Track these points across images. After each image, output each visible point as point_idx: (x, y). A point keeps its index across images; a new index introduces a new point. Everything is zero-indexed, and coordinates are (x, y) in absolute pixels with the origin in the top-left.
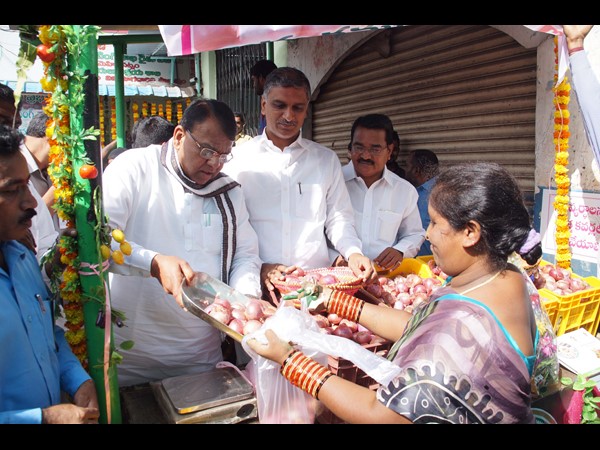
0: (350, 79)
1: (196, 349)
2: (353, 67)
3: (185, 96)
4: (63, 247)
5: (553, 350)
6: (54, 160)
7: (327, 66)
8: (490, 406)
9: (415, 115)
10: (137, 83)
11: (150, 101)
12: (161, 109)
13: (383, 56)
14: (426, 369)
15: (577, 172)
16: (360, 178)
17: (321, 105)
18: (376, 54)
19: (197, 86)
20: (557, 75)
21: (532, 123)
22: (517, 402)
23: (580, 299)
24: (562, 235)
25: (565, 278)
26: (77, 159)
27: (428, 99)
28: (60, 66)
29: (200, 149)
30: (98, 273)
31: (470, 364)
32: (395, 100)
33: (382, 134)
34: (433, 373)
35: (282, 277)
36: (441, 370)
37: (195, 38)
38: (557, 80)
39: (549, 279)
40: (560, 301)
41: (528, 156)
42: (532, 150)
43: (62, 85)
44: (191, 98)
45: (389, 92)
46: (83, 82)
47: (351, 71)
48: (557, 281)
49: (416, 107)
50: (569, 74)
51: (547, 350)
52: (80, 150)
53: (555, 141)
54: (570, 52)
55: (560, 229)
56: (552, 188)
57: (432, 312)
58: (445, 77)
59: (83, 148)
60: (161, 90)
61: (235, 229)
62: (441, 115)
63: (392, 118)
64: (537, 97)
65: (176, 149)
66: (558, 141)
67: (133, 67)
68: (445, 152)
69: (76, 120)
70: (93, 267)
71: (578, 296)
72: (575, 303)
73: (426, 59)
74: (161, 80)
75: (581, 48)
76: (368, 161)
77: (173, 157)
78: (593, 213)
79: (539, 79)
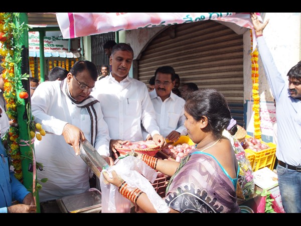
0: (156, 49)
1: (77, 181)
2: (157, 43)
3: (75, 57)
4: (11, 132)
5: (252, 178)
6: (6, 90)
7: (145, 43)
8: (217, 203)
9: (187, 66)
10: (52, 51)
11: (58, 59)
12: (63, 64)
13: (172, 38)
14: (186, 187)
15: (263, 93)
16: (159, 97)
17: (142, 62)
18: (168, 37)
19: (82, 52)
20: (252, 47)
21: (242, 70)
22: (229, 200)
23: (265, 153)
24: (257, 123)
25: (258, 144)
26: (18, 89)
27: (193, 58)
28: (9, 43)
29: (80, 85)
30: (29, 145)
31: (206, 183)
32: (177, 59)
33: (170, 76)
34: (189, 189)
35: (121, 146)
36: (193, 187)
37: (76, 30)
38: (252, 49)
39: (250, 144)
40: (256, 155)
41: (240, 86)
42: (242, 82)
43: (10, 53)
44: (78, 58)
45: (174, 55)
46: (21, 51)
47: (157, 45)
48: (254, 145)
49: (188, 62)
50: (257, 47)
51: (249, 178)
52: (20, 85)
53: (252, 78)
54: (257, 37)
55: (255, 120)
56: (252, 101)
57: (188, 160)
58: (201, 48)
59: (21, 84)
60: (64, 54)
61: (96, 123)
62: (199, 66)
63: (174, 68)
64: (244, 58)
65: (68, 84)
66: (254, 79)
67: (49, 43)
68: (201, 84)
69: (17, 70)
70: (26, 142)
71: (264, 152)
72: (263, 155)
73: (192, 39)
74: (64, 49)
75: (262, 35)
76: (163, 89)
77: (66, 88)
78: (270, 112)
79: (245, 49)
